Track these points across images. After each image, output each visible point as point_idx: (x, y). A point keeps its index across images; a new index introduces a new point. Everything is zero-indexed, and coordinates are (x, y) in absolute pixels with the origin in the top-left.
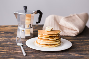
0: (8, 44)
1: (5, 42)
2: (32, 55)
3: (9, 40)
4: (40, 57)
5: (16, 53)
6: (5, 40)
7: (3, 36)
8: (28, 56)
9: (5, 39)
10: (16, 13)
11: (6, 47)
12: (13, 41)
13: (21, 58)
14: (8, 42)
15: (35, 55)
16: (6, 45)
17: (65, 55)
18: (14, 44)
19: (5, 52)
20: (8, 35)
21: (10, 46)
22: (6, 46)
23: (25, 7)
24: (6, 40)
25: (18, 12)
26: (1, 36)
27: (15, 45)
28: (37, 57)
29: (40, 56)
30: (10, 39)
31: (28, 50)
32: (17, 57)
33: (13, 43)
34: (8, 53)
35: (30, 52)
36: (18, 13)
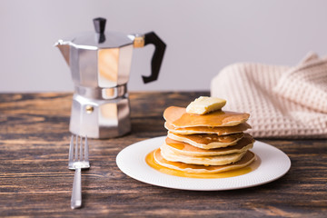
0: (37, 161)
1: (31, 154)
2: (104, 207)
3: (49, 147)
4: (131, 214)
5: (49, 195)
6: (33, 147)
7: (35, 132)
8: (89, 208)
9: (35, 145)
10: (65, 43)
11: (23, 174)
12: (61, 153)
13: (58, 216)
14: (41, 154)
15: (113, 208)
16: (29, 165)
17: (230, 211)
18: (58, 164)
19: (12, 190)
20: (54, 128)
21: (42, 171)
22: (28, 169)
23: (98, 22)
24: (37, 147)
25: (73, 41)
26: (29, 132)
27: (62, 168)
28: (120, 213)
29: (131, 212)
30: (54, 143)
31: (97, 189)
32: (42, 214)
33: (58, 158)
34: (18, 197)
35: (101, 195)
36: (71, 44)
